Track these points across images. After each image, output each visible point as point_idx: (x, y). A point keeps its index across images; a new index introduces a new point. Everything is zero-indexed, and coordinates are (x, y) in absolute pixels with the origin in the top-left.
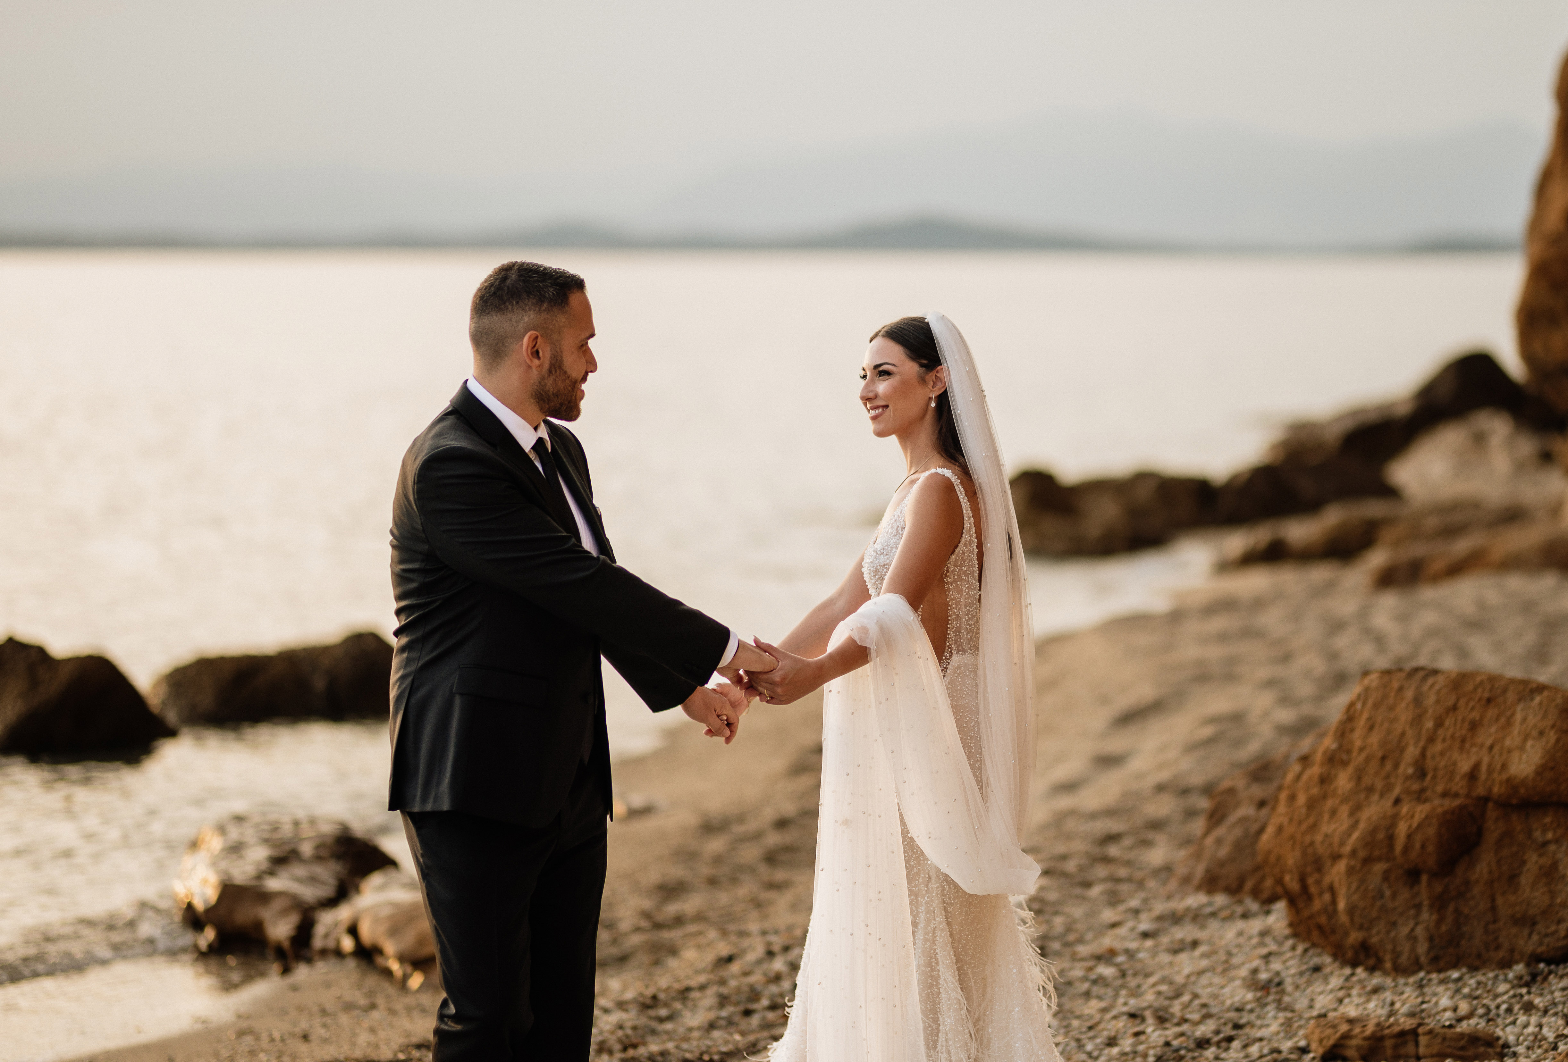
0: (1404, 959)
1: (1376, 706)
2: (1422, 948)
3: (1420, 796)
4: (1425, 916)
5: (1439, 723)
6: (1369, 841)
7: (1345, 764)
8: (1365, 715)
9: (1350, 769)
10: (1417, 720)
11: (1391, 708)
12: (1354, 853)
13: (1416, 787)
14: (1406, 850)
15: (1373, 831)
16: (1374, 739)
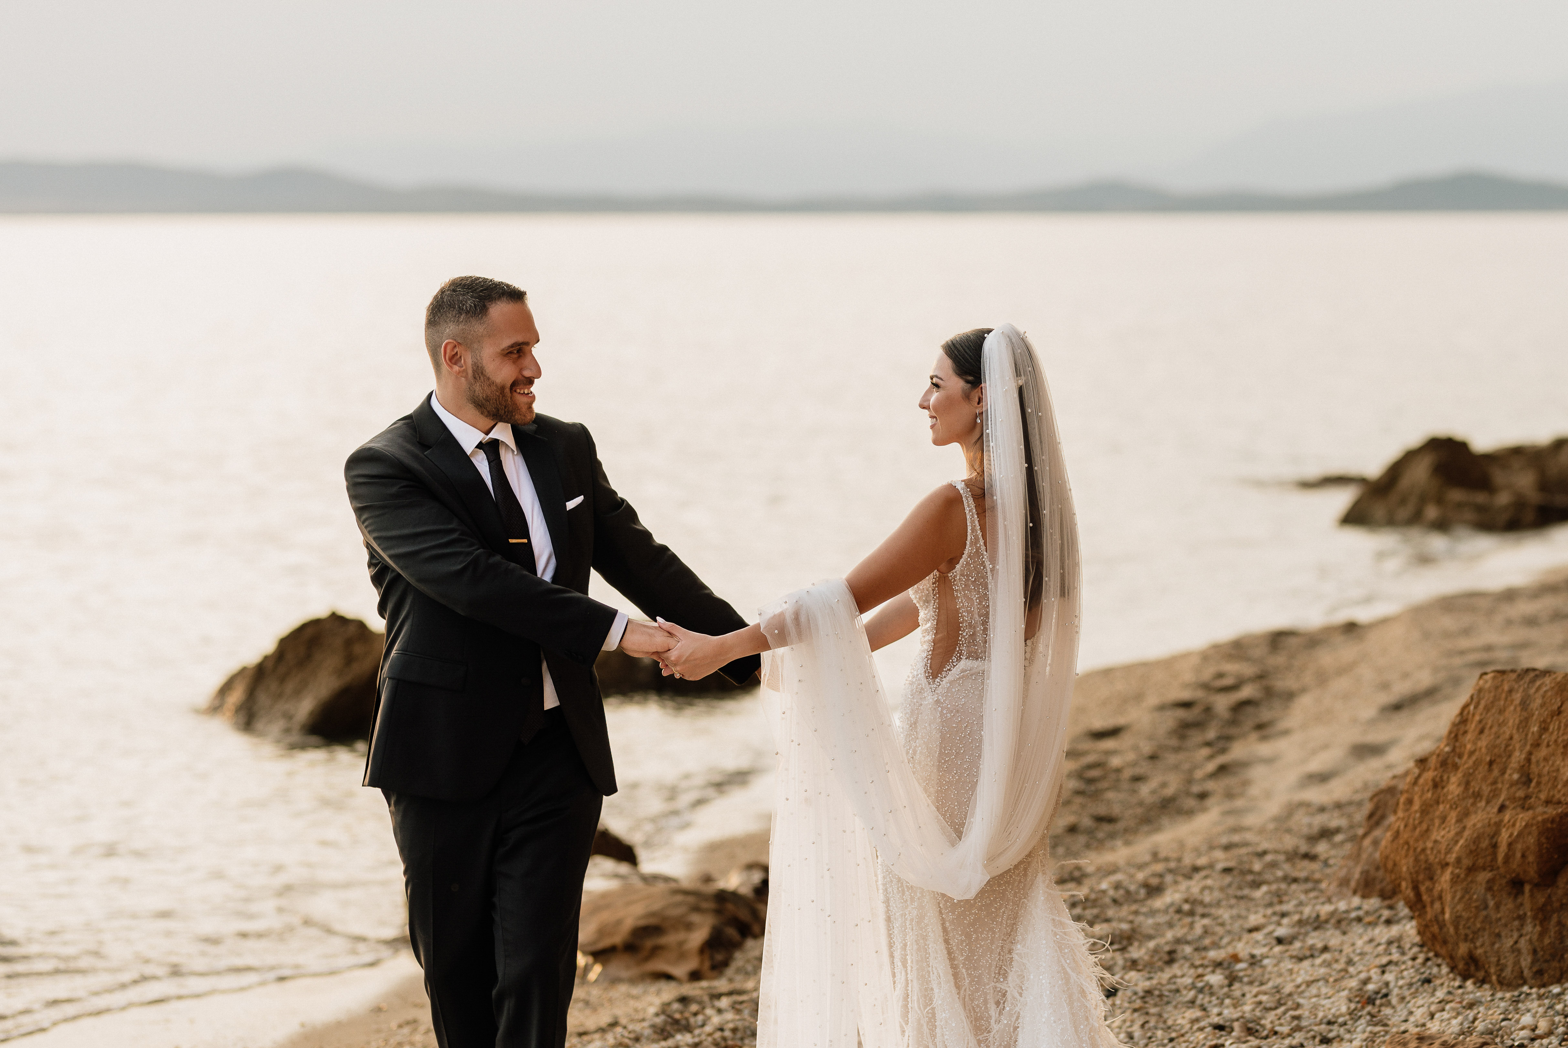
0: (1507, 973)
1: (1487, 709)
2: (1526, 962)
3: (1524, 804)
4: (1528, 928)
5: (1544, 729)
6: (1473, 850)
7: (1456, 767)
8: (1477, 718)
9: (1460, 774)
10: (1524, 724)
11: (1501, 711)
12: (1458, 860)
13: (1521, 794)
14: (1507, 859)
15: (1477, 840)
16: (1483, 743)
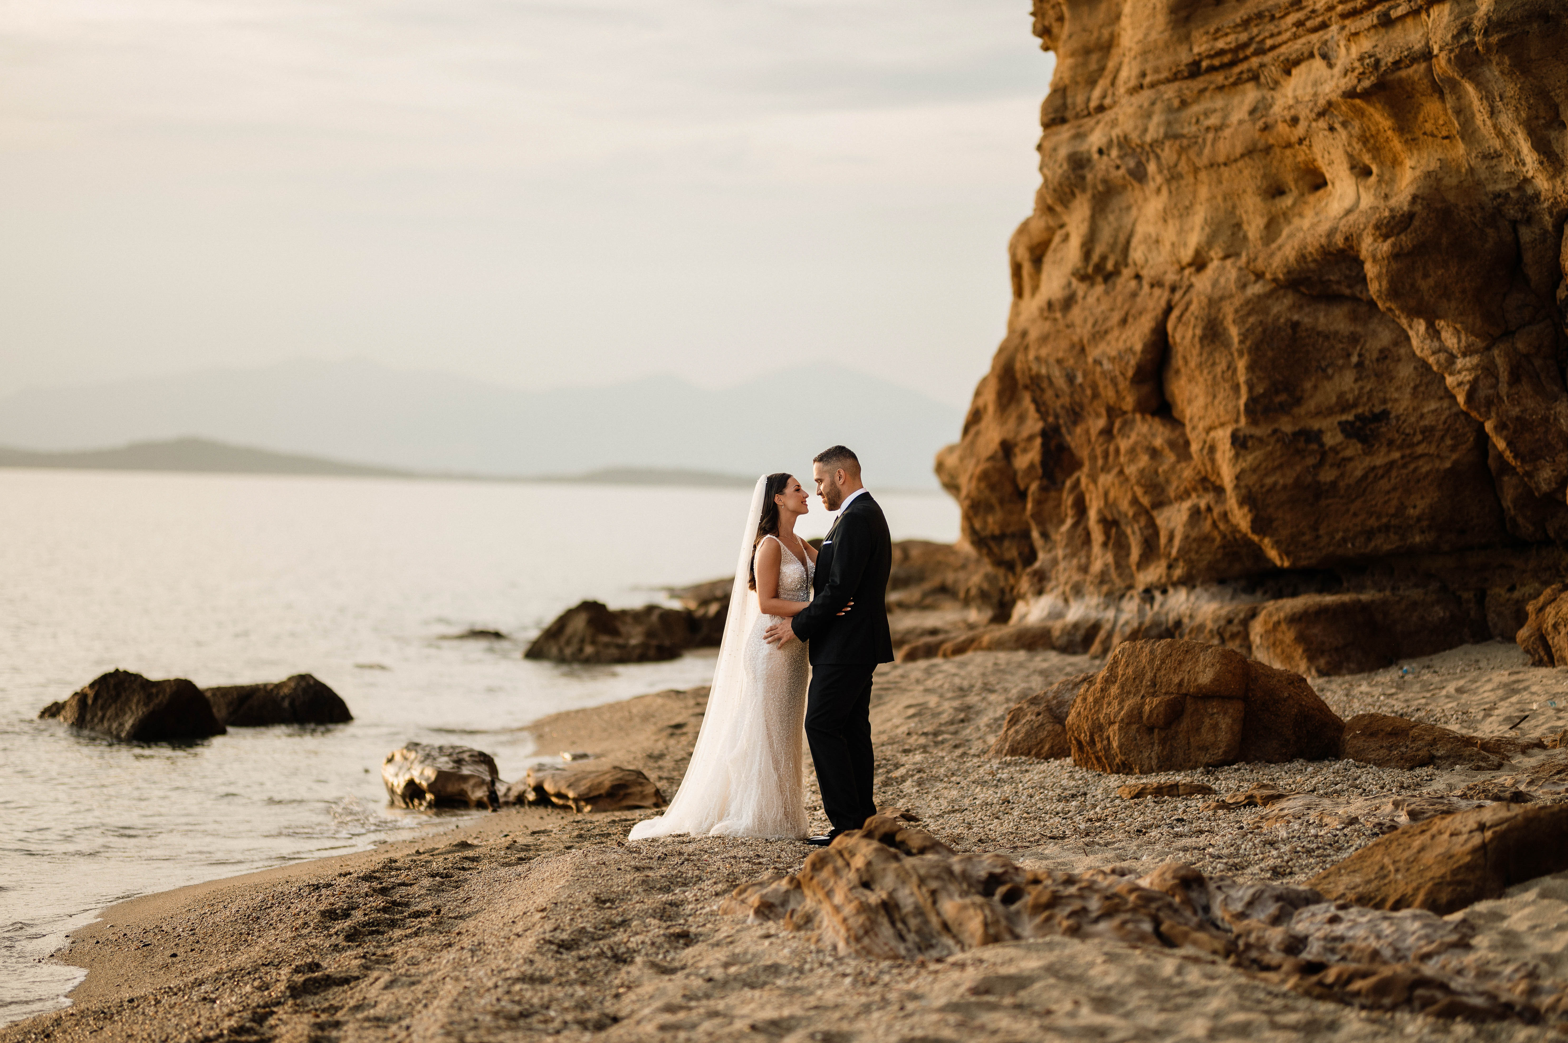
0: (1145, 768)
1: (1129, 656)
2: (1154, 762)
3: (1154, 695)
4: (1156, 748)
5: (1163, 662)
6: (1130, 714)
7: (1114, 682)
8: (1124, 660)
9: (1117, 685)
10: (1151, 661)
11: (1137, 657)
12: (1122, 720)
13: (1152, 690)
14: (1149, 717)
15: (1132, 711)
16: (1130, 671)
